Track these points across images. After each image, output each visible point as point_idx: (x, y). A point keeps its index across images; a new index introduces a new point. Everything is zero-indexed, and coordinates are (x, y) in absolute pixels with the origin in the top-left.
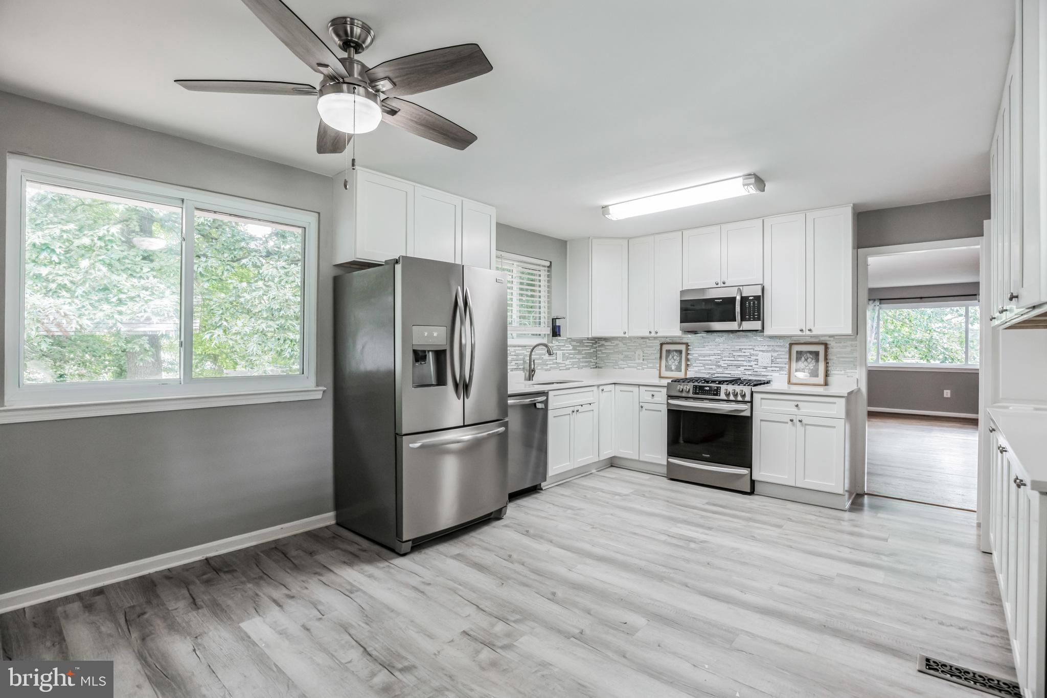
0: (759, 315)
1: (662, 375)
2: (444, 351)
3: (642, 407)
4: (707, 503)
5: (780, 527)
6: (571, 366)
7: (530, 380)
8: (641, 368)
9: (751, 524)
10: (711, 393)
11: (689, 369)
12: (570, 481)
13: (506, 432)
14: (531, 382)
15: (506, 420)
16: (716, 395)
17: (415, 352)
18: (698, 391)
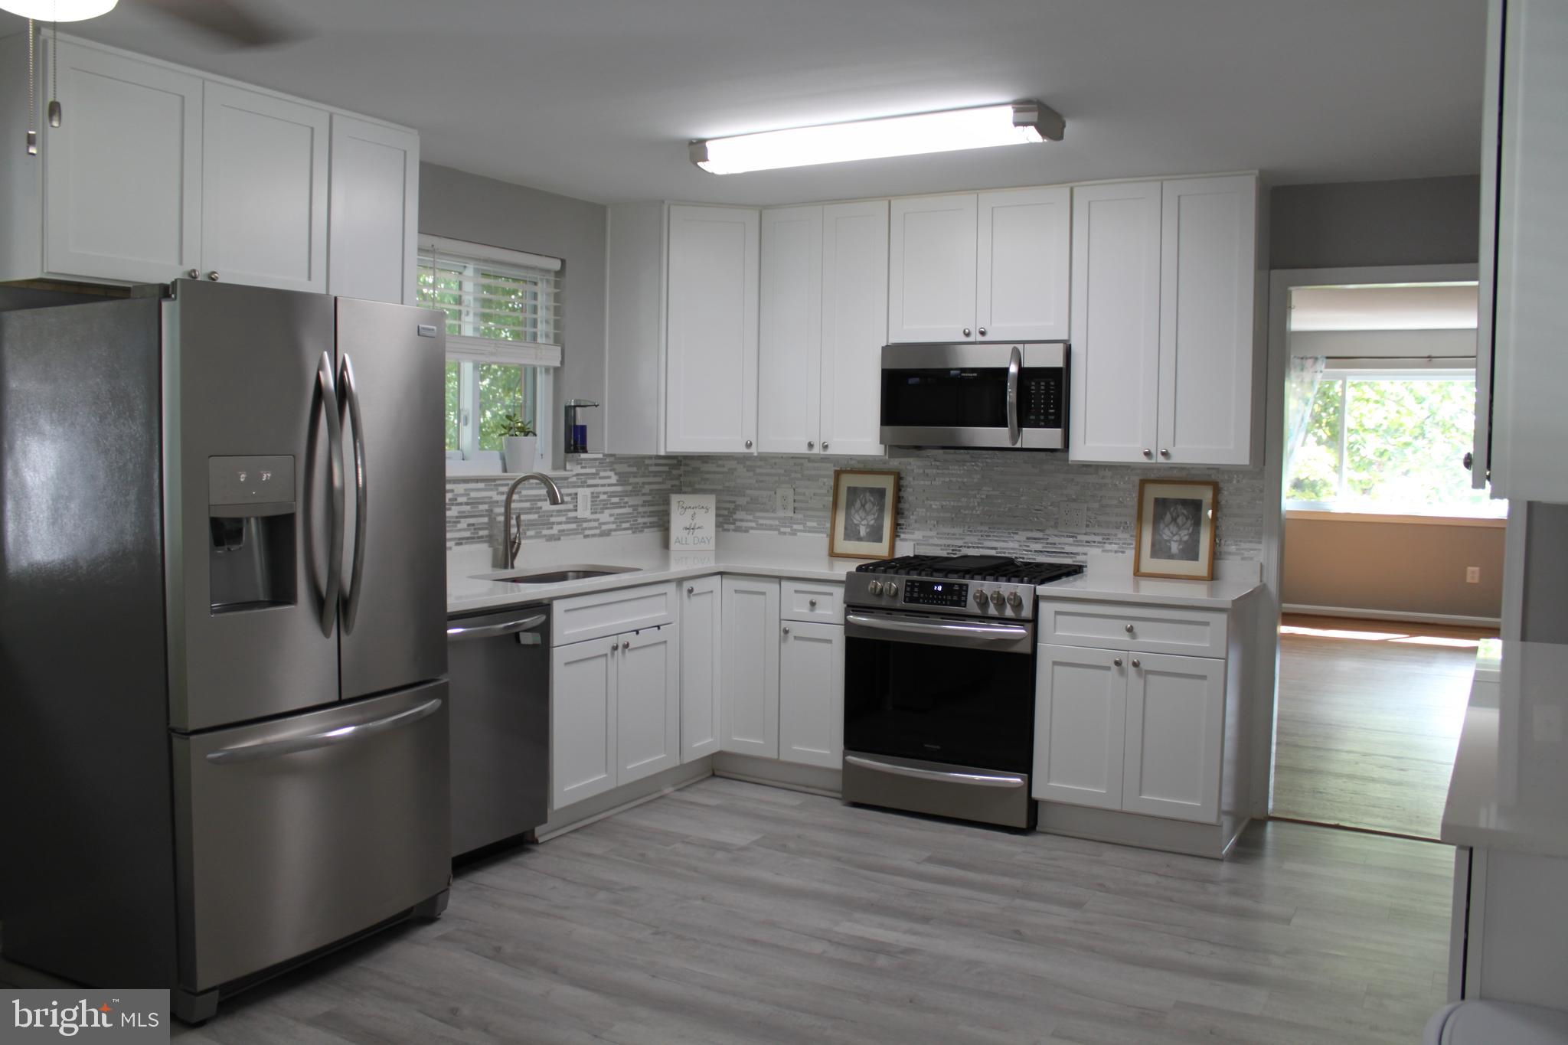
0: (1058, 414)
1: (838, 549)
2: (290, 518)
3: (786, 632)
4: (930, 860)
5: (1077, 905)
6: (614, 526)
7: (506, 567)
8: (788, 530)
9: (1018, 902)
10: (946, 600)
11: (902, 536)
12: (608, 818)
13: (442, 713)
14: (509, 573)
15: (444, 679)
16: (957, 603)
17: (216, 524)
18: (916, 595)
